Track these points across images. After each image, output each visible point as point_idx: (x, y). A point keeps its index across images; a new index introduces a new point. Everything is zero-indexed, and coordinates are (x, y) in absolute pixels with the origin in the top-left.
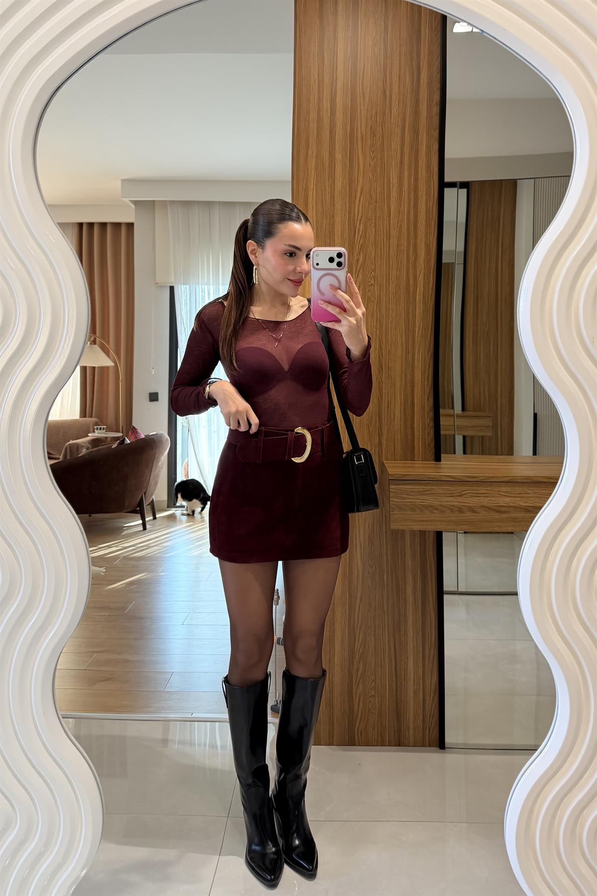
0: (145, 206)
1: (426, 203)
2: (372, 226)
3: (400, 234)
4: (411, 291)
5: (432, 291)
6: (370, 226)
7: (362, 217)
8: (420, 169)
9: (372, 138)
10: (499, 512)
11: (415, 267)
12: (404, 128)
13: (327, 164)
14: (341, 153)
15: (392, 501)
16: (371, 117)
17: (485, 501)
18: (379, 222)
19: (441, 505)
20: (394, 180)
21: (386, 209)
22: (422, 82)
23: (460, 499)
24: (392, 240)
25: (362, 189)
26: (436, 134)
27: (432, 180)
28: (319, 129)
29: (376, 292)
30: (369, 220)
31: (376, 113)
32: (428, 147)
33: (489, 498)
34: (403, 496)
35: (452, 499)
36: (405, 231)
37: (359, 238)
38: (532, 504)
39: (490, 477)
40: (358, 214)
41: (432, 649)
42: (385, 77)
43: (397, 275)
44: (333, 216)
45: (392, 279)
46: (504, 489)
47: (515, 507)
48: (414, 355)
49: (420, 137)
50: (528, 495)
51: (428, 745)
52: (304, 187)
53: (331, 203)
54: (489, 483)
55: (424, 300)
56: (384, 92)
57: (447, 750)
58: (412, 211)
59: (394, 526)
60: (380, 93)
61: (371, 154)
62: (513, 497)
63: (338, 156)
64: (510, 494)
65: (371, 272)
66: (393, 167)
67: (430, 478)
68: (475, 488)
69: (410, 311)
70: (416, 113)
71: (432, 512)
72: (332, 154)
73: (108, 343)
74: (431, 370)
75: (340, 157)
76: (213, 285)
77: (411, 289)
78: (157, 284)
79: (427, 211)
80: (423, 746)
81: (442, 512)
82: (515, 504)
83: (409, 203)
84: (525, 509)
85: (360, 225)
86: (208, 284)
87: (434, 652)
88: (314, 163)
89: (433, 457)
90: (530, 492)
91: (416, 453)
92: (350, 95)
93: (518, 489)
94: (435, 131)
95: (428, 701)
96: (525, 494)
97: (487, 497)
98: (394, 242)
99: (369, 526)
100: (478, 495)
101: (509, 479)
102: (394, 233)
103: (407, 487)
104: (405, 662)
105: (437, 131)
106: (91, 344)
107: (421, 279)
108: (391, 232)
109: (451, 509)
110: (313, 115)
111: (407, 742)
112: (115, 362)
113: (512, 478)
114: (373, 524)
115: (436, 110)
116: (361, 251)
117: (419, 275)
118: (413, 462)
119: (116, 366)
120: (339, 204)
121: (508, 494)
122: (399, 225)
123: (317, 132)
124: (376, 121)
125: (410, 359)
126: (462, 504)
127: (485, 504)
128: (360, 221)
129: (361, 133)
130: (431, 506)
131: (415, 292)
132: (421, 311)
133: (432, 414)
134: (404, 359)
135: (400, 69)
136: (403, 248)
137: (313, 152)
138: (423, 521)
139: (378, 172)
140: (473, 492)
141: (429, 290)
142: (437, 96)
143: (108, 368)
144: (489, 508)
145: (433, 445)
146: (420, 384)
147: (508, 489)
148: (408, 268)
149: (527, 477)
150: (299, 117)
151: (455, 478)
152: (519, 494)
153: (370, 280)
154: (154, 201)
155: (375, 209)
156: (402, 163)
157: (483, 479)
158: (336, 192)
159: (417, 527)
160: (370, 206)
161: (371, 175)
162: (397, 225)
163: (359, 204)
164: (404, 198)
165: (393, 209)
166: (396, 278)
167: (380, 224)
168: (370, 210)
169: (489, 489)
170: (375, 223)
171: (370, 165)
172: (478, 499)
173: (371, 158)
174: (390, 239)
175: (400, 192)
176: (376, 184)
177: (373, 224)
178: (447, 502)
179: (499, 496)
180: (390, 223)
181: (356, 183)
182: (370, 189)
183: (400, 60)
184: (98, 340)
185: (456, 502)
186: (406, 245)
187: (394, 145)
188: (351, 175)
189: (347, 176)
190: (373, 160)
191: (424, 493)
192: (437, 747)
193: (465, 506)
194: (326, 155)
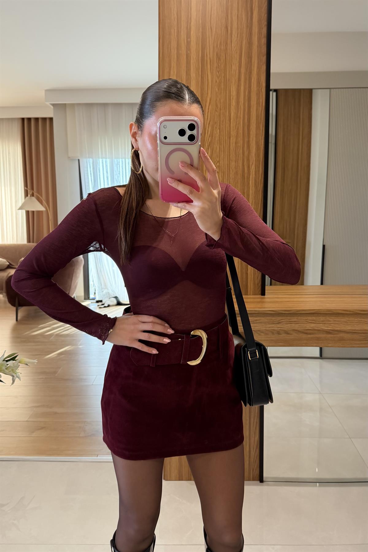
0: (60, 107)
1: (257, 110)
2: (218, 128)
3: (237, 134)
4: (246, 177)
5: (261, 177)
6: (216, 128)
7: (210, 121)
8: (252, 85)
9: (218, 61)
10: (306, 333)
11: (248, 160)
12: (241, 54)
14: (195, 73)
16: (217, 46)
17: (296, 327)
19: (266, 330)
20: (234, 93)
21: (228, 115)
22: (254, 20)
23: (279, 326)
24: (231, 138)
25: (210, 100)
26: (264, 59)
27: (261, 93)
28: (179, 54)
30: (215, 123)
31: (221, 43)
32: (259, 68)
33: (299, 325)
35: (273, 325)
36: (241, 131)
37: (208, 138)
40: (207, 119)
41: (256, 417)
42: (227, 16)
43: (235, 165)
45: (232, 168)
46: (310, 318)
47: (319, 330)
49: (253, 61)
50: (329, 322)
51: (252, 480)
54: (299, 314)
55: (255, 184)
56: (227, 27)
57: (265, 483)
58: (246, 116)
60: (223, 28)
61: (217, 73)
62: (317, 323)
64: (315, 321)
65: (217, 163)
66: (233, 83)
67: (259, 312)
68: (289, 318)
69: (245, 191)
70: (250, 43)
71: (260, 335)
72: (188, 74)
73: (42, 196)
75: (194, 75)
76: (109, 158)
77: (246, 175)
78: (69, 157)
79: (257, 116)
80: (249, 480)
82: (319, 328)
83: (244, 111)
84: (327, 332)
85: (209, 126)
86: (106, 158)
89: (260, 292)
91: (249, 289)
92: (201, 29)
93: (322, 318)
94: (264, 56)
95: (252, 452)
96: (327, 321)
97: (298, 323)
98: (233, 140)
100: (291, 322)
101: (314, 311)
102: (233, 133)
105: (265, 57)
106: (30, 196)
107: (253, 169)
108: (232, 133)
109: (273, 332)
110: (174, 44)
112: (46, 208)
115: (264, 41)
116: (210, 147)
117: (252, 165)
119: (47, 210)
122: (237, 127)
123: (177, 56)
124: (221, 49)
126: (279, 329)
127: (296, 329)
129: (210, 58)
130: (259, 331)
131: (248, 178)
132: (254, 192)
135: (238, 10)
136: (239, 145)
137: (174, 72)
139: (222, 87)
140: (288, 321)
141: (259, 176)
142: (264, 31)
143: (42, 212)
144: (299, 331)
145: (260, 284)
147: (314, 318)
149: (329, 310)
150: (163, 45)
151: (276, 312)
152: (322, 321)
154: (65, 104)
155: (220, 115)
156: (239, 80)
157: (295, 312)
160: (216, 113)
161: (217, 89)
162: (236, 127)
163: (208, 112)
164: (241, 107)
165: (232, 115)
166: (235, 167)
167: (223, 126)
168: (216, 116)
169: (299, 318)
170: (220, 126)
171: (216, 82)
172: (291, 325)
173: (217, 76)
174: (230, 138)
175: (238, 102)
176: (220, 96)
177: (218, 127)
178: (270, 327)
179: (306, 323)
180: (230, 126)
181: (206, 95)
182: (216, 100)
183: (238, 3)
184: (35, 194)
185: (276, 327)
186: (241, 143)
187: (233, 67)
188: (202, 89)
189: (200, 91)
190: (218, 78)
191: (254, 322)
192: (258, 481)
193: (283, 330)
194: (184, 75)
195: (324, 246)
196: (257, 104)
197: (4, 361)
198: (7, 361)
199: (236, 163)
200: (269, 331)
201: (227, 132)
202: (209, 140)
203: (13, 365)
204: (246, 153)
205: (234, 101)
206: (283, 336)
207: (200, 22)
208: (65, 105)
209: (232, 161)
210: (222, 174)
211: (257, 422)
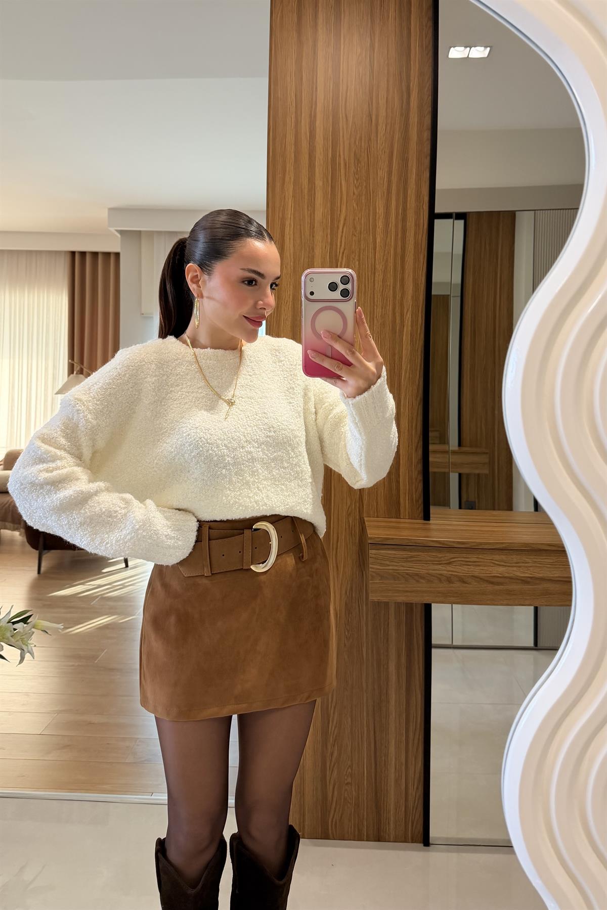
0: (132, 236)
1: (415, 235)
2: (356, 259)
3: (386, 268)
5: (421, 331)
6: (354, 259)
7: (344, 250)
8: (409, 199)
9: (356, 164)
10: (492, 583)
11: (402, 305)
12: (392, 154)
13: (306, 191)
14: (322, 179)
15: (372, 568)
16: (355, 142)
17: (476, 571)
18: (363, 255)
19: (429, 574)
20: (381, 210)
21: (371, 241)
22: (412, 104)
23: (449, 568)
24: (377, 274)
25: (345, 219)
26: (427, 161)
27: (422, 210)
28: (297, 153)
30: (352, 253)
31: (361, 138)
32: (419, 175)
33: (481, 568)
34: (385, 562)
35: (440, 567)
36: (391, 265)
38: (531, 574)
39: (481, 544)
40: (341, 246)
41: (418, 731)
42: (371, 98)
43: (382, 313)
44: (313, 249)
45: (376, 317)
46: (497, 557)
47: (511, 578)
49: (410, 165)
50: (526, 565)
51: (410, 840)
52: (281, 215)
53: (310, 235)
54: (480, 550)
55: (412, 341)
56: (370, 116)
57: (432, 847)
58: (399, 243)
59: (373, 597)
60: (365, 116)
61: (355, 182)
62: (509, 566)
63: (319, 183)
64: (505, 563)
66: (380, 196)
67: (416, 543)
68: (464, 555)
70: (406, 139)
71: (418, 581)
72: (311, 181)
74: (420, 418)
75: (321, 183)
77: (398, 328)
79: (416, 244)
80: (405, 841)
81: (429, 581)
82: (512, 575)
83: (397, 235)
84: (522, 580)
87: (419, 735)
88: (291, 190)
89: (421, 516)
90: (528, 561)
91: (402, 510)
92: (331, 118)
93: (515, 558)
94: (426, 158)
95: (412, 791)
96: (523, 563)
97: (479, 566)
98: (379, 276)
99: (346, 593)
100: (467, 563)
101: (504, 545)
102: (379, 267)
103: (389, 552)
104: (386, 747)
105: (429, 158)
106: (77, 373)
107: (408, 319)
108: (377, 266)
109: (440, 578)
111: (387, 837)
113: (508, 544)
114: (351, 589)
115: (427, 135)
117: (407, 313)
118: (398, 520)
120: (319, 236)
121: (503, 563)
122: (385, 258)
123: (295, 156)
124: (361, 146)
126: (450, 573)
127: (476, 574)
128: (343, 253)
129: (344, 159)
130: (417, 575)
131: (401, 333)
132: (409, 352)
133: (420, 467)
135: (388, 91)
136: (389, 284)
137: (290, 178)
138: (407, 591)
139: (363, 201)
140: (463, 559)
141: (417, 331)
142: (428, 120)
144: (481, 579)
145: (421, 501)
146: (407, 434)
147: (504, 557)
148: (394, 305)
149: (526, 545)
150: (274, 139)
151: (443, 544)
152: (516, 563)
154: (140, 231)
155: (359, 241)
156: (389, 192)
157: (474, 546)
158: (316, 222)
159: (401, 599)
160: (354, 238)
161: (355, 205)
162: (383, 258)
163: (342, 236)
164: (391, 230)
165: (378, 240)
166: (381, 315)
167: (364, 257)
168: (354, 242)
169: (480, 556)
170: (359, 256)
171: (354, 194)
172: (468, 568)
173: (355, 186)
174: (375, 273)
175: (387, 224)
176: (360, 215)
177: (357, 257)
178: (434, 570)
179: (492, 565)
180: (375, 258)
181: (339, 213)
182: (354, 220)
183: (388, 81)
185: (445, 570)
186: (392, 281)
187: (380, 173)
188: (333, 203)
189: (329, 205)
190: (357, 188)
191: (409, 559)
192: (420, 843)
193: (454, 575)
194: (305, 182)
196: (416, 225)
197: (9, 622)
198: (14, 623)
199: (384, 310)
200: (434, 576)
201: (370, 265)
203: (24, 631)
204: (398, 297)
205: (381, 221)
206: (457, 586)
211: (419, 739)
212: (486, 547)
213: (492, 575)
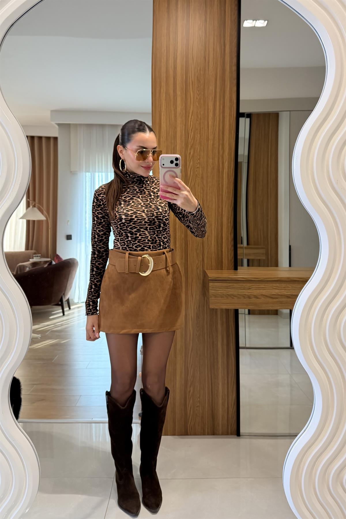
0: (65, 127)
1: (229, 121)
3: (214, 138)
4: (221, 171)
6: (197, 133)
7: (192, 128)
8: (226, 101)
9: (198, 83)
10: (272, 298)
11: (223, 157)
12: (217, 78)
13: (172, 97)
14: (180, 91)
15: (211, 292)
16: (197, 71)
17: (264, 292)
18: (202, 131)
19: (239, 295)
20: (211, 108)
21: (206, 123)
22: (226, 52)
23: (249, 291)
24: (209, 141)
25: (192, 112)
26: (235, 82)
27: (233, 107)
28: (167, 77)
29: (201, 172)
30: (197, 130)
31: (200, 69)
32: (231, 89)
33: (266, 290)
34: (217, 289)
35: (244, 291)
36: (217, 136)
37: (191, 140)
39: (266, 278)
40: (190, 126)
41: (233, 378)
42: (206, 48)
44: (176, 128)
45: (209, 164)
46: (275, 285)
47: (281, 295)
48: (222, 208)
49: (226, 83)
50: (289, 288)
51: (230, 434)
52: (159, 110)
53: (174, 120)
54: (266, 282)
55: (228, 177)
56: (205, 58)
57: (241, 437)
58: (221, 126)
59: (212, 306)
60: (202, 58)
61: (198, 92)
62: (281, 289)
63: (179, 93)
64: (279, 288)
65: (198, 160)
66: (210, 100)
67: (232, 279)
68: (258, 285)
69: (220, 182)
70: (223, 70)
71: (233, 298)
72: (175, 92)
73: (43, 207)
74: (232, 217)
76: (104, 172)
78: (71, 172)
79: (230, 125)
80: (227, 434)
81: (239, 298)
82: (282, 294)
83: (220, 120)
84: (287, 296)
85: (191, 133)
86: (102, 172)
88: (164, 95)
89: (233, 268)
90: (290, 286)
91: (224, 265)
92: (185, 58)
93: (283, 285)
95: (231, 409)
96: (287, 287)
98: (211, 143)
99: (197, 308)
100: (259, 289)
101: (278, 279)
102: (211, 137)
103: (219, 284)
104: (217, 386)
106: (33, 207)
107: (226, 165)
108: (209, 137)
109: (244, 296)
110: (163, 70)
111: (218, 432)
112: (47, 218)
114: (199, 306)
115: (234, 68)
116: (192, 148)
117: (225, 162)
118: (222, 270)
119: (47, 220)
120: (179, 121)
122: (214, 133)
123: (166, 79)
124: (200, 73)
125: (220, 211)
126: (250, 294)
127: (264, 294)
128: (191, 130)
129: (192, 81)
130: (232, 295)
131: (223, 172)
132: (227, 183)
133: (232, 243)
134: (217, 211)
135: (214, 44)
136: (216, 146)
137: (164, 90)
138: (228, 303)
139: (202, 102)
141: (231, 171)
142: (235, 60)
143: (42, 221)
144: (266, 296)
145: (233, 260)
146: (226, 226)
147: (278, 285)
148: (219, 157)
149: (288, 278)
150: (155, 69)
151: (247, 279)
152: (284, 287)
153: (197, 165)
155: (200, 124)
156: (215, 97)
157: (262, 279)
158: (177, 113)
159: (224, 307)
160: (197, 122)
161: (197, 104)
163: (191, 121)
164: (217, 117)
165: (210, 123)
166: (212, 163)
168: (197, 124)
170: (200, 132)
171: (197, 98)
172: (259, 291)
173: (198, 94)
174: (208, 141)
175: (214, 114)
176: (200, 109)
177: (199, 132)
178: (241, 292)
179: (272, 289)
180: (208, 132)
181: (189, 108)
182: (197, 112)
183: (214, 39)
184: (37, 205)
185: (247, 292)
186: (217, 144)
187: (210, 88)
188: (186, 104)
189: (184, 105)
190: (199, 95)
191: (229, 287)
192: (235, 435)
193: (252, 295)
194: (171, 92)
195: (290, 246)
196: (229, 115)
199: (213, 160)
200: (241, 295)
201: (206, 136)
202: (192, 143)
204: (221, 152)
205: (211, 113)
207: (185, 53)
208: (69, 125)
209: (210, 158)
210: (202, 169)
211: (234, 382)
212: (269, 280)
213: (272, 294)
